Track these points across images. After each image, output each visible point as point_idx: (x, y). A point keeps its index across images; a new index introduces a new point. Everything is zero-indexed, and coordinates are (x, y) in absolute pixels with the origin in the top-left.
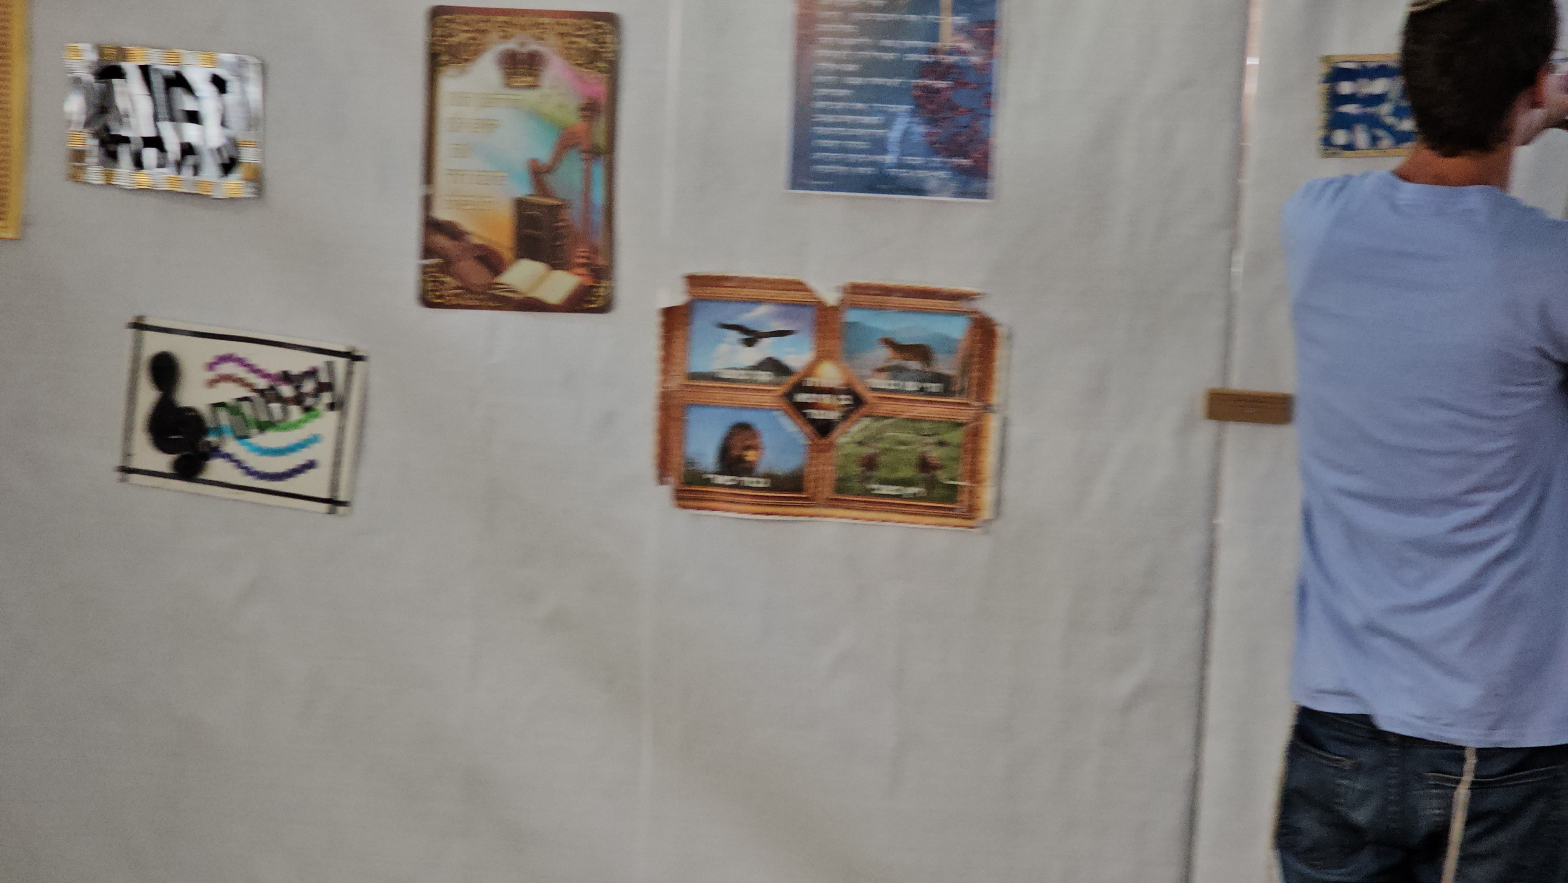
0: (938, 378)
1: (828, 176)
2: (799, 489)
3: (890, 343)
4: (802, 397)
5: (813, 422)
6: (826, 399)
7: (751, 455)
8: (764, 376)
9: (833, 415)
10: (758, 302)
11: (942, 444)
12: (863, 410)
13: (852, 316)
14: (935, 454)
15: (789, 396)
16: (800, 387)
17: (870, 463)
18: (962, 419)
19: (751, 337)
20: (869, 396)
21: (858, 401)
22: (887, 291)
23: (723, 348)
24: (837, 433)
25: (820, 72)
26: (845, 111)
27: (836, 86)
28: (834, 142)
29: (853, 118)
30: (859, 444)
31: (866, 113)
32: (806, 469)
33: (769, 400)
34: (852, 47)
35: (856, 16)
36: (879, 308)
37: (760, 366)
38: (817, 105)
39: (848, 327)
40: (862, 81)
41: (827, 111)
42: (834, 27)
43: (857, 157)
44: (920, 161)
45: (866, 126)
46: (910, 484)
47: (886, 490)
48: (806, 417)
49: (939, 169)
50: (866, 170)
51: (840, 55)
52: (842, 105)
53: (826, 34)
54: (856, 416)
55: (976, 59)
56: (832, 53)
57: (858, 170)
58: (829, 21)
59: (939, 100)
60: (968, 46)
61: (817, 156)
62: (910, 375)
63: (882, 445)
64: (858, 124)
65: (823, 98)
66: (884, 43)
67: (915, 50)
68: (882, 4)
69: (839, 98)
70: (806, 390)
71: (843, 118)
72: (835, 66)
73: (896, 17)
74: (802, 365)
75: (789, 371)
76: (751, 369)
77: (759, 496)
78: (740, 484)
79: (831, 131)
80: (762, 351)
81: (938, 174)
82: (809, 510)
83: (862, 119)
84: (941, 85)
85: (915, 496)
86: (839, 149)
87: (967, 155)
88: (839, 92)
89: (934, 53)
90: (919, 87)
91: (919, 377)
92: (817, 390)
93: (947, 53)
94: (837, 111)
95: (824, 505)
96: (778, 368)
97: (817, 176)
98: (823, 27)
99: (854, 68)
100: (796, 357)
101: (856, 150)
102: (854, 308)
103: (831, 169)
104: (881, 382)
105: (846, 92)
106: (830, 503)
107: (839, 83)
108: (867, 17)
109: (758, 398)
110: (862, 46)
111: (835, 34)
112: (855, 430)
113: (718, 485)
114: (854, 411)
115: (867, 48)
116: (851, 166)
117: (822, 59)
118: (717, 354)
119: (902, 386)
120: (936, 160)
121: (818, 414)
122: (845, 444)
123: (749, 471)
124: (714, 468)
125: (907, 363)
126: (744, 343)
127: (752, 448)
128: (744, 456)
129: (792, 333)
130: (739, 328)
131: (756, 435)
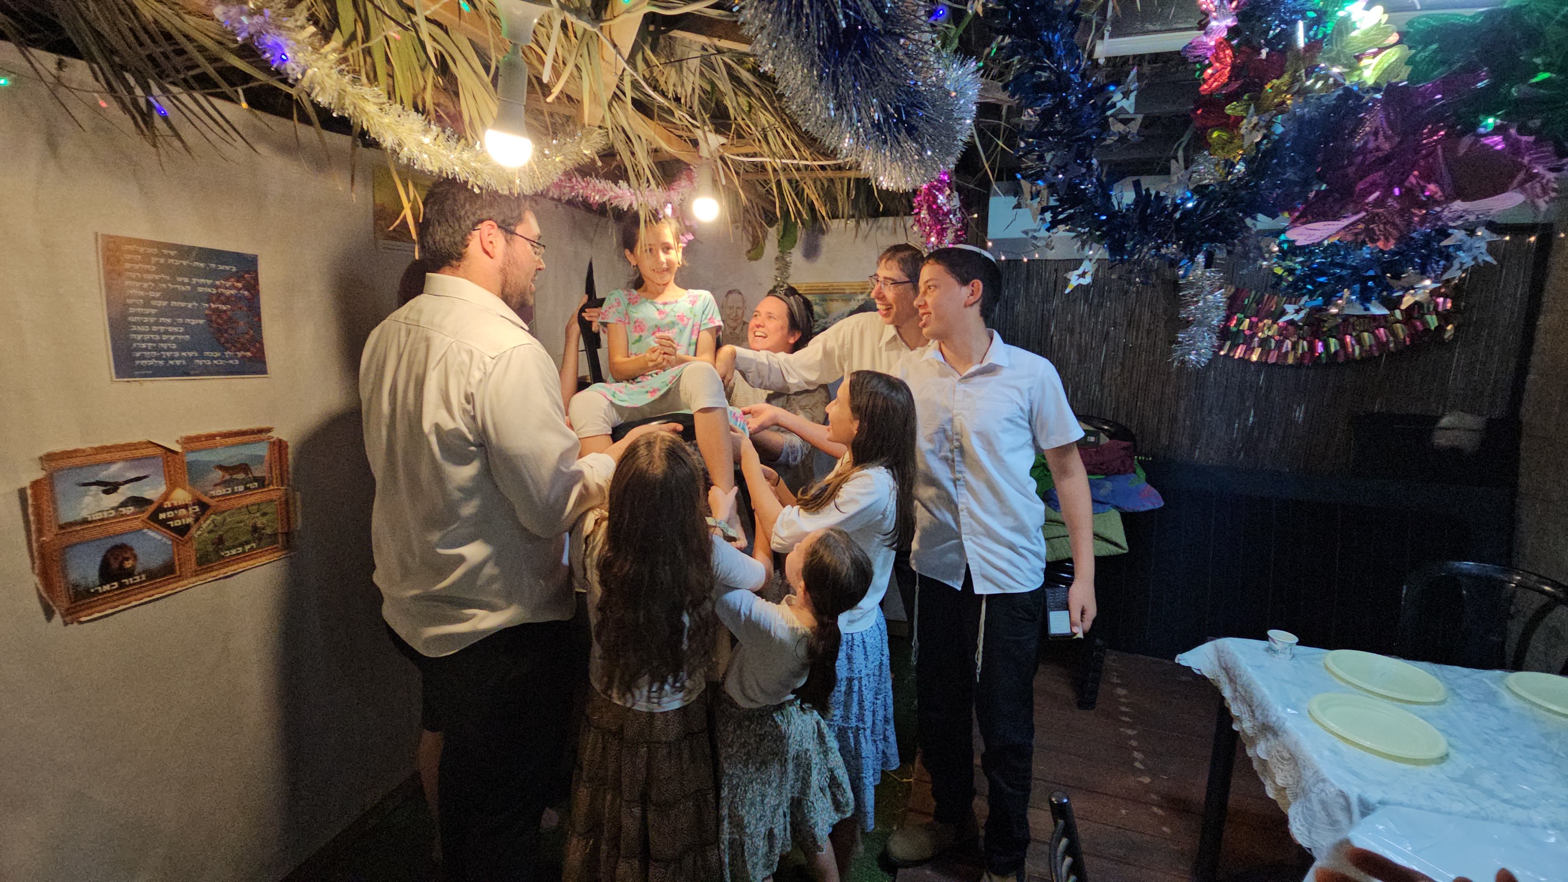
0: (256, 479)
1: (148, 368)
2: (170, 573)
3: (221, 467)
4: (162, 516)
5: (175, 529)
6: (183, 512)
7: (128, 564)
8: (131, 509)
9: (189, 520)
10: (112, 462)
11: (264, 514)
12: (210, 511)
13: (191, 457)
14: (261, 521)
15: (154, 517)
16: (161, 509)
17: (221, 540)
18: (274, 498)
19: (111, 488)
20: (212, 502)
21: (204, 507)
22: (212, 437)
23: (87, 500)
24: (193, 530)
25: (130, 297)
26: (157, 324)
27: (144, 306)
28: (149, 344)
29: (162, 328)
30: (210, 532)
31: (171, 325)
32: (173, 559)
33: (137, 524)
34: (154, 281)
35: (154, 260)
36: (211, 448)
37: (124, 504)
38: (132, 319)
39: (190, 464)
40: (165, 303)
41: (142, 324)
42: (137, 267)
43: (169, 354)
44: (217, 354)
45: (172, 333)
46: (247, 543)
47: (234, 552)
48: (168, 527)
49: (231, 358)
50: (178, 362)
51: (146, 285)
52: (152, 320)
53: (132, 270)
54: (205, 516)
55: (246, 293)
56: (138, 284)
57: (171, 362)
58: (131, 261)
59: (224, 317)
60: (240, 285)
61: (138, 354)
62: (239, 482)
63: (226, 528)
64: (166, 332)
65: (136, 314)
66: (180, 279)
67: (203, 285)
68: (172, 253)
69: (149, 315)
70: (166, 510)
71: (155, 328)
72: (142, 293)
73: (185, 263)
74: (159, 495)
75: (149, 502)
76: (116, 509)
77: (140, 587)
78: (122, 586)
79: (147, 337)
80: (122, 494)
81: (231, 362)
82: (181, 583)
83: (170, 329)
84: (224, 308)
85: (252, 549)
86: (155, 349)
87: (248, 350)
88: (147, 311)
89: (217, 287)
90: (210, 308)
91: (244, 482)
92: (173, 508)
93: (227, 288)
94: (149, 324)
95: (192, 576)
96: (139, 502)
97: (140, 367)
98: (128, 266)
99: (158, 295)
100: (153, 492)
101: (169, 350)
102: (192, 451)
103: (151, 362)
104: (220, 491)
105: (153, 311)
106: (196, 574)
107: (147, 304)
108: (162, 261)
109: (126, 526)
110: (161, 280)
111: (137, 271)
112: (206, 524)
113: (104, 593)
114: (203, 514)
115: (166, 282)
116: (166, 360)
117: (129, 287)
118: (83, 506)
119: (233, 490)
120: (228, 353)
121: (177, 523)
122: (201, 536)
123: (130, 573)
124: (98, 583)
125: (235, 476)
126: (106, 492)
127: (127, 559)
128: (121, 567)
129: (145, 477)
130: (98, 483)
131: (131, 549)
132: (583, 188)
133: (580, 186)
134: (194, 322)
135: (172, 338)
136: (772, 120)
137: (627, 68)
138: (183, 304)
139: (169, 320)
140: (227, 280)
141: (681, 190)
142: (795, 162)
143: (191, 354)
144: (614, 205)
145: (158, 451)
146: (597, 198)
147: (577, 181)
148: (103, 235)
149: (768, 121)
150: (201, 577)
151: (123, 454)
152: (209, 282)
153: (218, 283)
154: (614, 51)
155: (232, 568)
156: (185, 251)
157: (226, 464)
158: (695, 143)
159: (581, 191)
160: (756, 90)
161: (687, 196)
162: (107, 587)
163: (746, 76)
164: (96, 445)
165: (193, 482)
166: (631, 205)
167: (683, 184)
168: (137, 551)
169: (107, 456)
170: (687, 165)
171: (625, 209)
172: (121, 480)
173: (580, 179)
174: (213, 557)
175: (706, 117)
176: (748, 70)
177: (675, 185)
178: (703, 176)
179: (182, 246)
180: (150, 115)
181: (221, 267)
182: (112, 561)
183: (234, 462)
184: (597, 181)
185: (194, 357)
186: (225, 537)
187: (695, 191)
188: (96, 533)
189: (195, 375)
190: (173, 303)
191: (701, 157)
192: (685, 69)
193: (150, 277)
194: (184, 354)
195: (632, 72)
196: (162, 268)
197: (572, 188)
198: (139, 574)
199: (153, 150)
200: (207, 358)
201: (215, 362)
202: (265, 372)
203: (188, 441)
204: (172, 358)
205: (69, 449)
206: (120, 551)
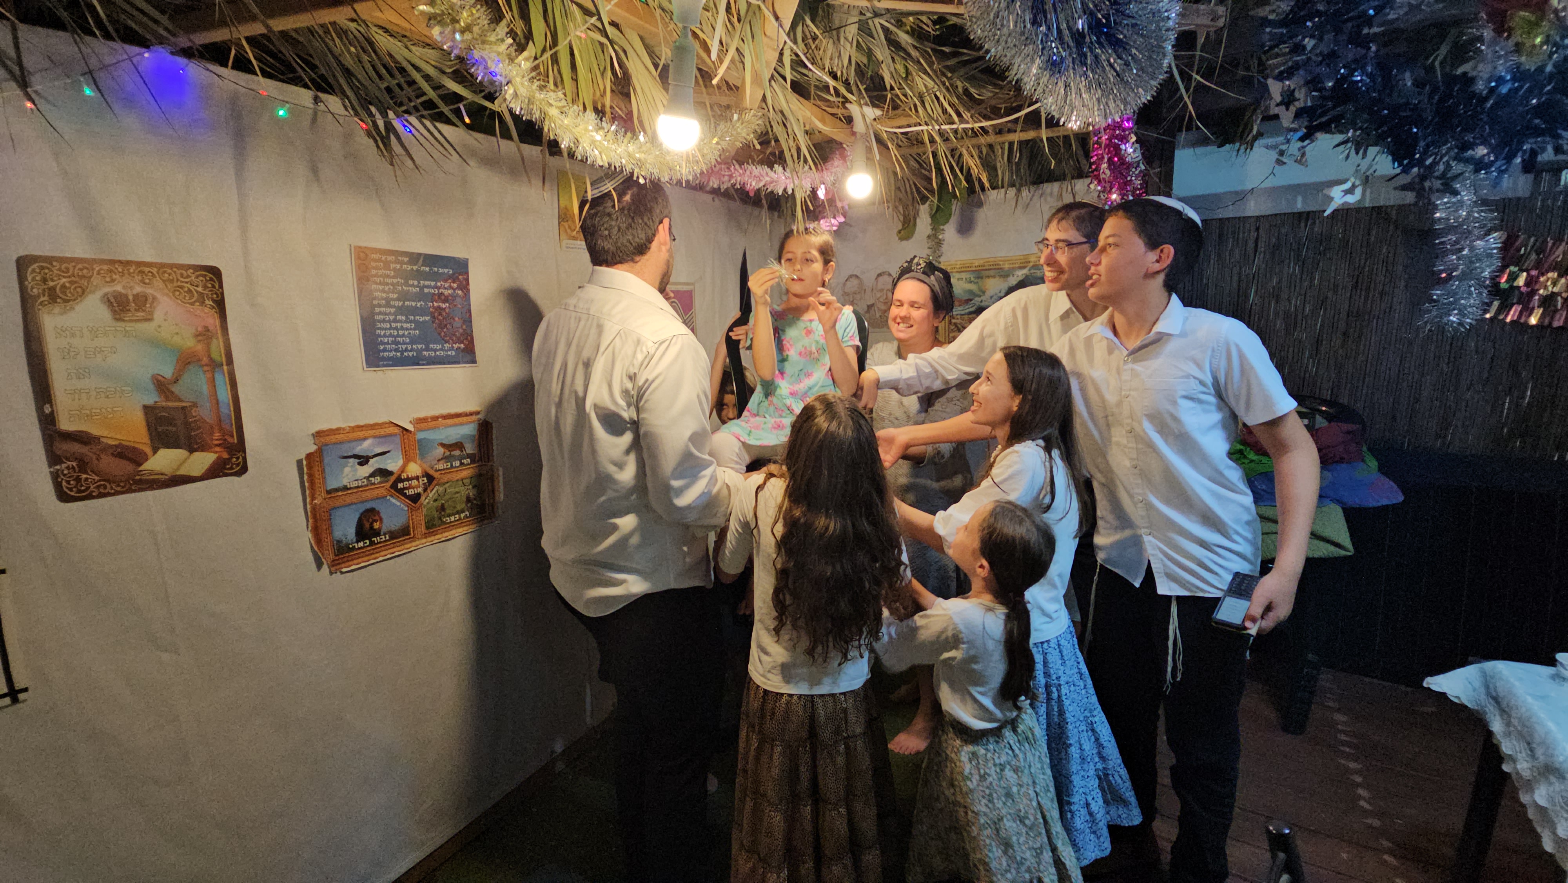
1: (389, 359)
2: (406, 535)
3: (443, 445)
4: (400, 485)
5: (410, 498)
6: (415, 482)
7: (376, 526)
8: (378, 479)
9: (420, 490)
10: (365, 439)
12: (435, 482)
13: (420, 436)
14: (472, 493)
15: (394, 486)
16: (399, 480)
17: (442, 508)
19: (363, 460)
20: (436, 475)
21: (430, 478)
22: (435, 418)
23: (347, 470)
24: (423, 498)
25: (375, 298)
26: (395, 321)
27: (385, 306)
28: (390, 339)
29: (399, 325)
30: (435, 500)
31: (406, 322)
32: (409, 523)
33: (382, 492)
34: (393, 284)
35: (392, 266)
36: (435, 428)
37: (373, 475)
38: (377, 318)
39: (420, 441)
40: (401, 304)
41: (384, 321)
42: (380, 272)
43: (404, 347)
44: (439, 347)
45: (407, 329)
46: (463, 512)
47: (452, 519)
48: (405, 495)
49: (449, 350)
50: (411, 354)
51: (387, 289)
52: (392, 318)
53: (376, 276)
54: (431, 487)
55: (460, 292)
56: (381, 287)
57: (406, 354)
58: (377, 268)
59: (444, 314)
60: (455, 285)
61: (382, 347)
62: (455, 458)
63: (447, 497)
64: (402, 328)
65: (380, 313)
66: (411, 282)
67: (428, 287)
68: (406, 259)
69: (390, 314)
70: (403, 481)
71: (394, 325)
72: (384, 295)
73: (415, 268)
74: (398, 468)
75: (390, 473)
76: (367, 478)
77: (384, 546)
78: (372, 543)
79: (388, 332)
81: (449, 353)
82: (414, 544)
83: (405, 325)
84: (444, 306)
85: (466, 517)
86: (393, 343)
87: (462, 342)
88: (388, 310)
89: (438, 288)
90: (433, 307)
91: (460, 458)
92: (408, 479)
93: (445, 288)
94: (389, 321)
95: (422, 538)
96: (383, 473)
97: (384, 359)
98: (374, 272)
99: (395, 296)
100: (394, 464)
101: (404, 343)
102: (421, 430)
103: (391, 354)
104: (441, 466)
105: (393, 310)
106: (426, 536)
107: (388, 305)
108: (398, 267)
109: (375, 493)
110: (398, 283)
111: (381, 276)
112: (432, 494)
113: (359, 549)
114: (430, 485)
115: (402, 285)
116: (402, 352)
117: (377, 290)
118: (344, 475)
119: (452, 465)
120: (447, 346)
121: (410, 492)
122: (428, 503)
123: (377, 533)
124: (355, 540)
125: (453, 453)
126: (361, 464)
127: (376, 521)
128: (372, 528)
129: (388, 452)
130: (355, 456)
131: (378, 513)
132: (740, 175)
133: (737, 174)
134: (422, 319)
135: (406, 333)
136: (930, 83)
137: (788, 41)
138: (414, 304)
139: (404, 318)
140: (446, 281)
141: (834, 170)
142: (954, 126)
143: (420, 347)
144: (769, 190)
145: (396, 430)
146: (754, 184)
147: (735, 169)
148: (355, 247)
149: (925, 86)
150: (429, 539)
151: (371, 432)
152: (433, 284)
153: (439, 284)
154: (776, 24)
155: (451, 533)
156: (415, 258)
157: (445, 442)
158: (849, 120)
159: (739, 179)
160: (914, 53)
161: (840, 175)
162: (361, 544)
163: (904, 38)
164: (352, 425)
165: (423, 456)
166: (785, 190)
167: (836, 163)
168: (382, 515)
169: (361, 434)
170: (841, 144)
171: (780, 194)
172: (370, 455)
173: (737, 167)
174: (436, 522)
175: (862, 88)
176: (907, 32)
177: (829, 165)
178: (856, 153)
179: (413, 253)
180: (388, 137)
181: (441, 270)
182: (365, 522)
183: (452, 440)
184: (754, 168)
185: (422, 350)
186: (446, 506)
187: (849, 170)
188: (354, 498)
189: (423, 365)
190: (407, 303)
191: (854, 134)
192: (842, 40)
193: (389, 281)
194: (414, 347)
195: (792, 45)
196: (398, 273)
197: (731, 176)
198: (385, 534)
199: (391, 167)
200: (432, 350)
201: (438, 353)
202: (473, 361)
203: (419, 422)
204: (406, 350)
205: (334, 427)
206: (370, 514)
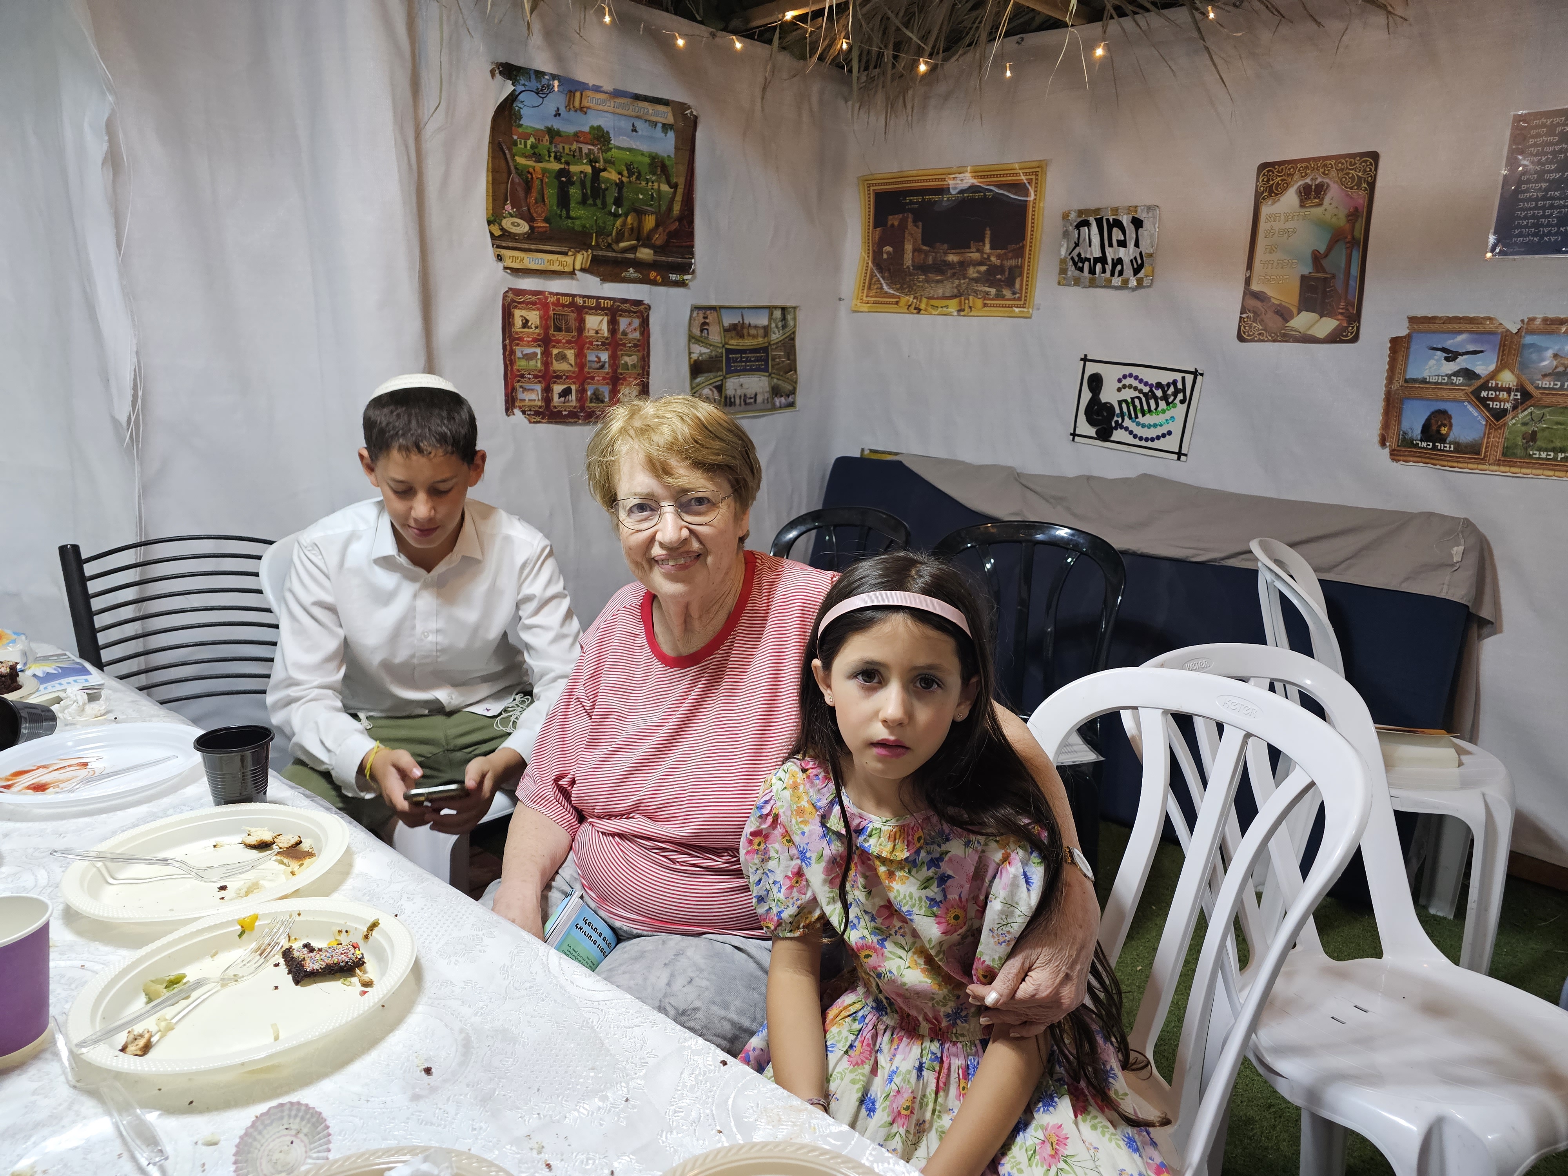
1: (1522, 245)
2: (1478, 453)
3: (1557, 357)
4: (1484, 393)
5: (1492, 411)
6: (1504, 394)
7: (1444, 430)
8: (1462, 380)
9: (1508, 406)
10: (1460, 332)
12: (1532, 401)
13: (1528, 339)
15: (1476, 393)
17: (1533, 437)
19: (1452, 356)
20: (1537, 392)
21: (1527, 396)
23: (1430, 363)
24: (1509, 416)
26: (1545, 198)
27: (1537, 181)
28: (1531, 221)
29: (1548, 203)
30: (1525, 424)
32: (1483, 440)
33: (1461, 395)
36: (1555, 333)
37: (1456, 374)
38: (1521, 196)
39: (1526, 346)
41: (1529, 200)
43: (1547, 229)
47: (1544, 455)
48: (1487, 406)
50: (1553, 239)
51: (1544, 159)
52: (1541, 195)
54: (1526, 406)
56: (1537, 159)
57: (1545, 239)
58: (1537, 136)
61: (1517, 232)
63: (1543, 425)
69: (1539, 190)
70: (1489, 389)
71: (1541, 203)
72: (1538, 168)
74: (1488, 373)
75: (1478, 377)
76: (1449, 376)
77: (1447, 455)
79: (1530, 213)
80: (1459, 364)
82: (1481, 466)
86: (1534, 225)
88: (1539, 186)
92: (1497, 388)
94: (1536, 200)
95: (1494, 463)
96: (1468, 374)
98: (1531, 141)
100: (1483, 367)
101: (1549, 225)
103: (1528, 239)
104: (1548, 382)
105: (1545, 185)
106: (1498, 463)
107: (1540, 178)
109: (1453, 394)
111: (1540, 145)
113: (1421, 448)
114: (1524, 402)
116: (1542, 237)
118: (1427, 367)
121: (1496, 405)
122: (1514, 424)
123: (1443, 440)
124: (1418, 437)
126: (1447, 359)
127: (1445, 426)
128: (1439, 430)
129: (1482, 352)
130: (1444, 350)
131: (1450, 417)
135: (1556, 212)
139: (1558, 194)
145: (1496, 329)
148: (1520, 116)
150: (1503, 468)
151: (1470, 326)
164: (1452, 315)
165: (1524, 365)
169: (1457, 326)
172: (1464, 350)
174: (1519, 452)
182: (1433, 422)
186: (1539, 435)
188: (1429, 394)
193: (1550, 149)
194: (1562, 229)
204: (1549, 234)
206: (1442, 415)
